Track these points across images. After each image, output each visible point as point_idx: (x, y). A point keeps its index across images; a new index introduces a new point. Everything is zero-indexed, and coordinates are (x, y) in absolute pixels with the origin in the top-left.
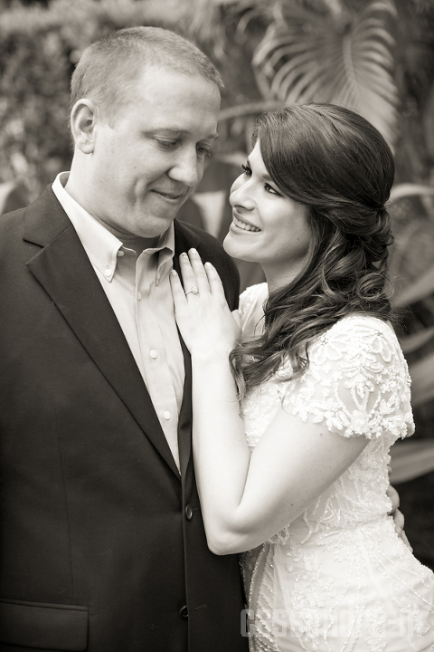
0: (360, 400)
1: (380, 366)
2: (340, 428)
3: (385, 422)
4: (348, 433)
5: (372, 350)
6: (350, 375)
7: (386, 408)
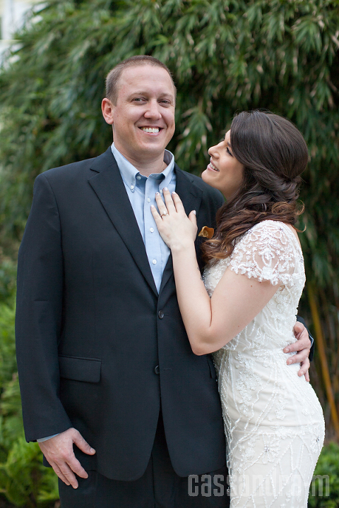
0: (267, 261)
1: (279, 246)
2: (255, 277)
3: (280, 276)
4: (261, 279)
5: (275, 236)
6: (261, 248)
7: (281, 269)
